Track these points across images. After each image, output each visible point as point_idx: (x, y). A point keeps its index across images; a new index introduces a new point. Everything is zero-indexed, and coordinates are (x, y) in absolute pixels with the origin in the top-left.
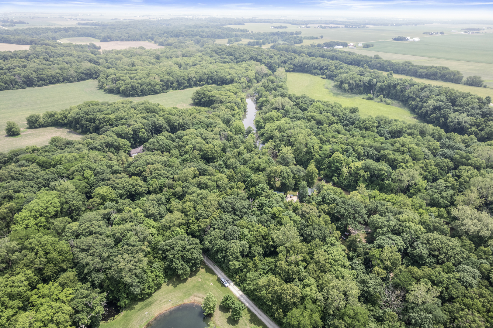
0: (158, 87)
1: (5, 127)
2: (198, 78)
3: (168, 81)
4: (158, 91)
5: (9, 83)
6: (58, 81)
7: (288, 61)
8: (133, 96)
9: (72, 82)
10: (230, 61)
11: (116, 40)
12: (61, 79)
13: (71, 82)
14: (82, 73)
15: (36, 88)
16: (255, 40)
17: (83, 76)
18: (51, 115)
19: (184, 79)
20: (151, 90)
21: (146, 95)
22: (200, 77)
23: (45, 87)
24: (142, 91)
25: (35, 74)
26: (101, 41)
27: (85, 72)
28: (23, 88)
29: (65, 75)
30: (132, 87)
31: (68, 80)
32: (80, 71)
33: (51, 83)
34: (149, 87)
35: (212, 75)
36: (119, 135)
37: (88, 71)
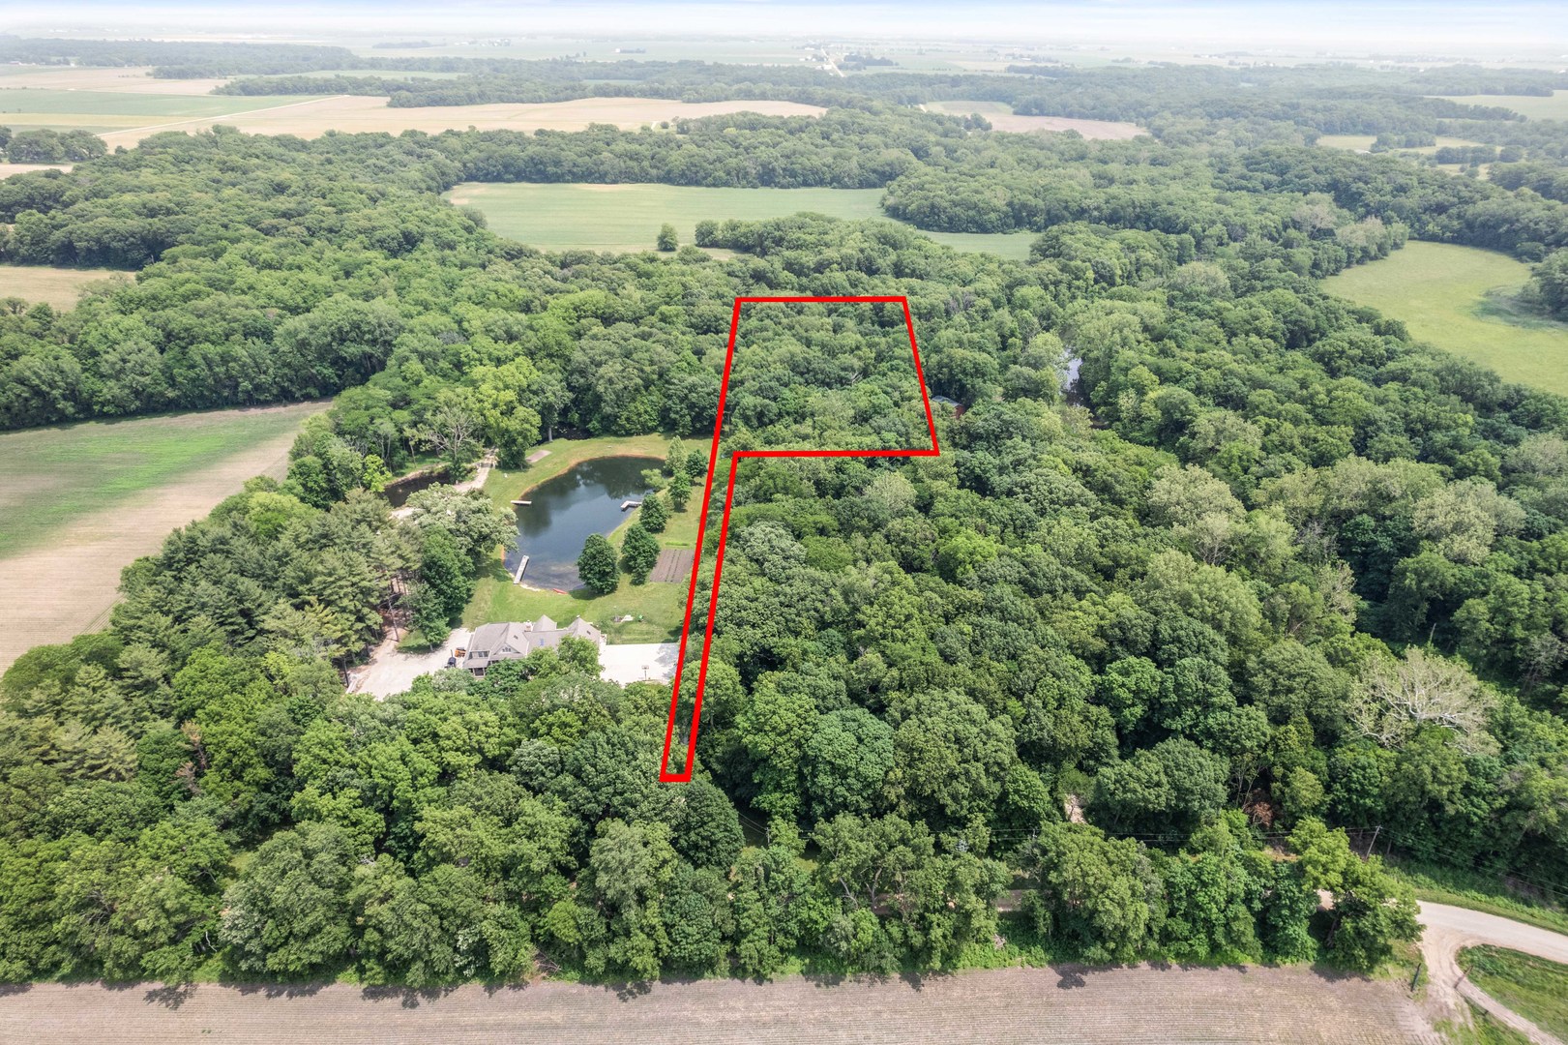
0: (993, 216)
1: (659, 232)
2: (1106, 212)
3: (1024, 206)
4: (989, 226)
5: (734, 173)
6: (821, 182)
7: (1453, 205)
8: (928, 227)
9: (848, 187)
10: (1261, 187)
11: (1055, 115)
12: (828, 177)
13: (845, 187)
14: (874, 171)
15: (777, 190)
16: (1473, 145)
17: (873, 177)
18: (734, 227)
19: (1066, 208)
20: (972, 221)
21: (958, 231)
22: (1115, 211)
23: (792, 190)
24: (951, 219)
25: (782, 162)
26: (1016, 113)
27: (880, 169)
28: (754, 187)
29: (837, 171)
30: (933, 206)
31: (839, 182)
32: (870, 165)
33: (806, 184)
34: (971, 213)
35: (1153, 211)
36: (789, 266)
37: (887, 168)
